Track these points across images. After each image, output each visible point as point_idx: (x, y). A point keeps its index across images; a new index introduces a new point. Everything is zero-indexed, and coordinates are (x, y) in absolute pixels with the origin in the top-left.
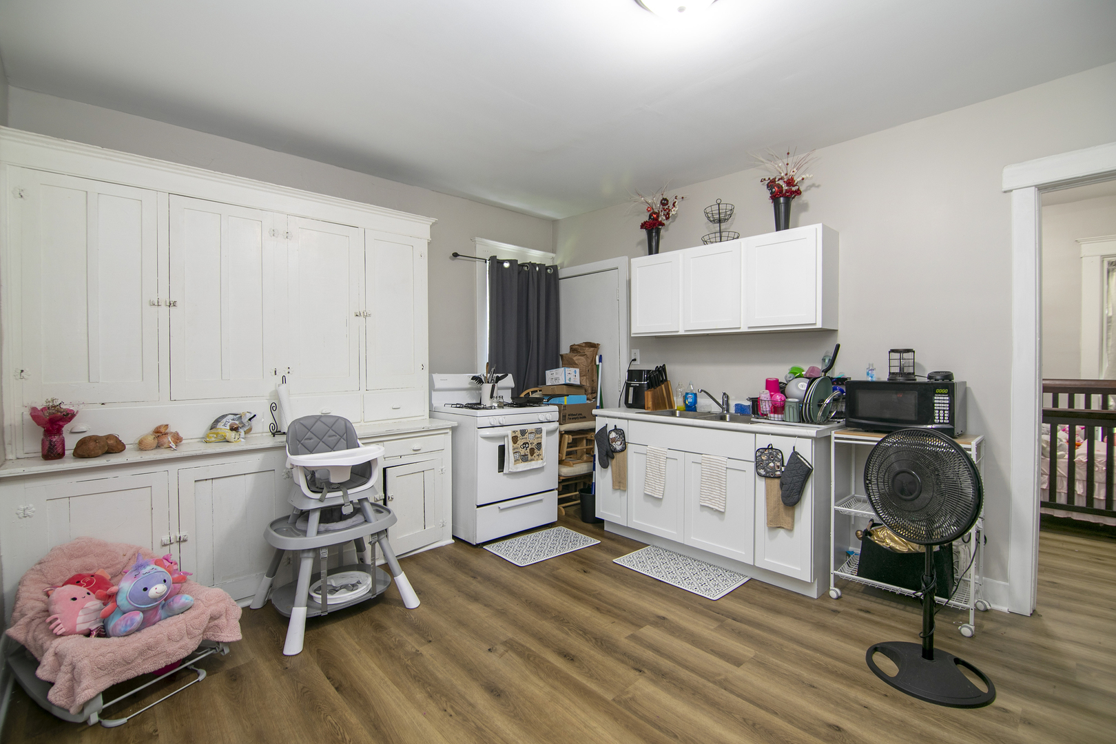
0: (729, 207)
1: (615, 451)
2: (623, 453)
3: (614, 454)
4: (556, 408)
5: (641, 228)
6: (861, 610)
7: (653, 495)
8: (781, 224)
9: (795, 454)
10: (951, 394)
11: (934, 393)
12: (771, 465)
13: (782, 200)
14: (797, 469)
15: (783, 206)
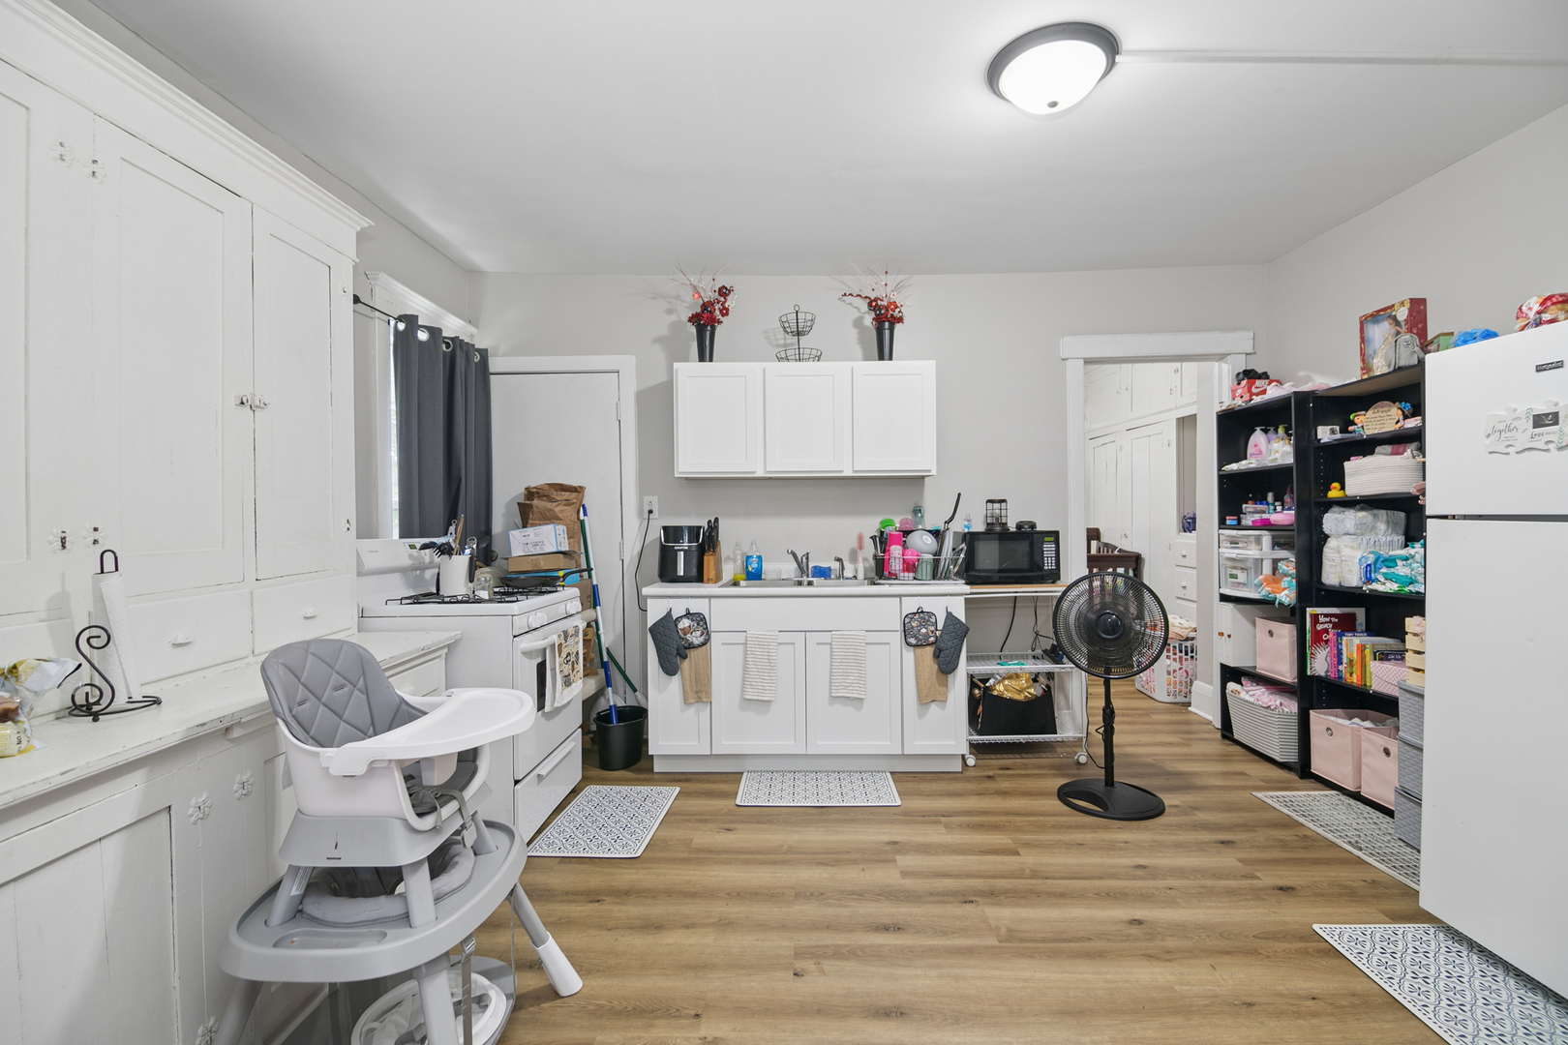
0: (809, 317)
1: (691, 646)
2: (704, 647)
3: (687, 651)
4: (576, 591)
5: (689, 321)
6: (1001, 769)
7: (760, 698)
8: (884, 352)
9: (949, 615)
10: (1057, 542)
11: (1043, 542)
12: (924, 631)
13: (887, 324)
14: (956, 631)
15: (887, 332)
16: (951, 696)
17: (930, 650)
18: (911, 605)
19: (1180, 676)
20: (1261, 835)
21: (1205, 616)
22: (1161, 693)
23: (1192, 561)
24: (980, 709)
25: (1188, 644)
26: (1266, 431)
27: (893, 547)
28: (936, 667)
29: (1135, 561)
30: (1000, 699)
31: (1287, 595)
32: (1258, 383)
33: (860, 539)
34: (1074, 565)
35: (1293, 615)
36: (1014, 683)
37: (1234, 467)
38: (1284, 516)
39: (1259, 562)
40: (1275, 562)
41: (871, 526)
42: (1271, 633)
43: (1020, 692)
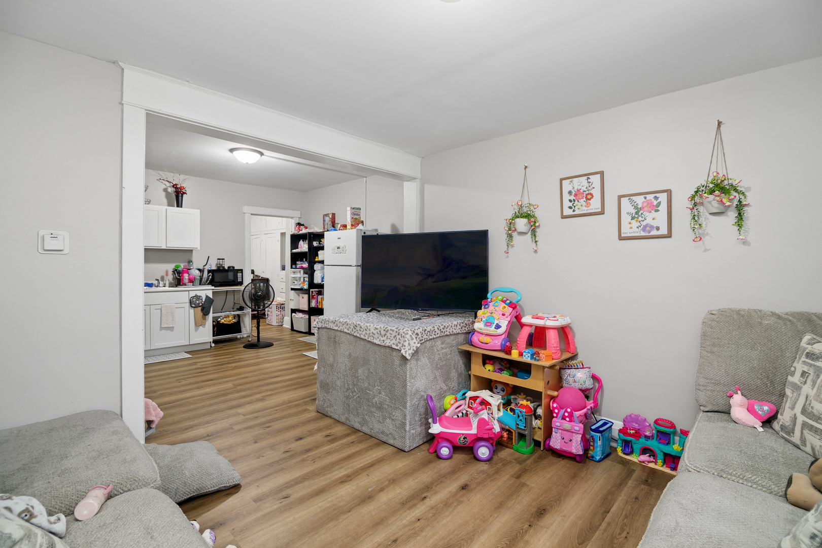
6: (223, 347)
8: (179, 205)
9: (207, 297)
10: (242, 273)
11: (238, 273)
12: (198, 302)
13: (180, 195)
14: (209, 301)
15: (180, 198)
16: (207, 323)
17: (200, 308)
18: (193, 294)
19: (280, 316)
20: (296, 345)
21: (287, 296)
22: (274, 323)
23: (284, 280)
24: (216, 329)
25: (283, 306)
26: (303, 241)
27: (185, 274)
28: (202, 314)
29: (267, 280)
30: (223, 324)
31: (306, 287)
32: (301, 227)
33: (167, 272)
34: (248, 279)
35: (307, 292)
36: (227, 319)
37: (294, 251)
38: (306, 265)
39: (300, 278)
40: (304, 278)
41: (170, 267)
42: (303, 298)
43: (230, 321)
